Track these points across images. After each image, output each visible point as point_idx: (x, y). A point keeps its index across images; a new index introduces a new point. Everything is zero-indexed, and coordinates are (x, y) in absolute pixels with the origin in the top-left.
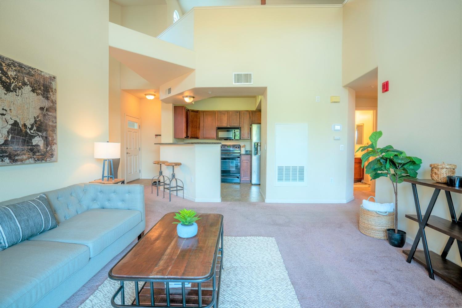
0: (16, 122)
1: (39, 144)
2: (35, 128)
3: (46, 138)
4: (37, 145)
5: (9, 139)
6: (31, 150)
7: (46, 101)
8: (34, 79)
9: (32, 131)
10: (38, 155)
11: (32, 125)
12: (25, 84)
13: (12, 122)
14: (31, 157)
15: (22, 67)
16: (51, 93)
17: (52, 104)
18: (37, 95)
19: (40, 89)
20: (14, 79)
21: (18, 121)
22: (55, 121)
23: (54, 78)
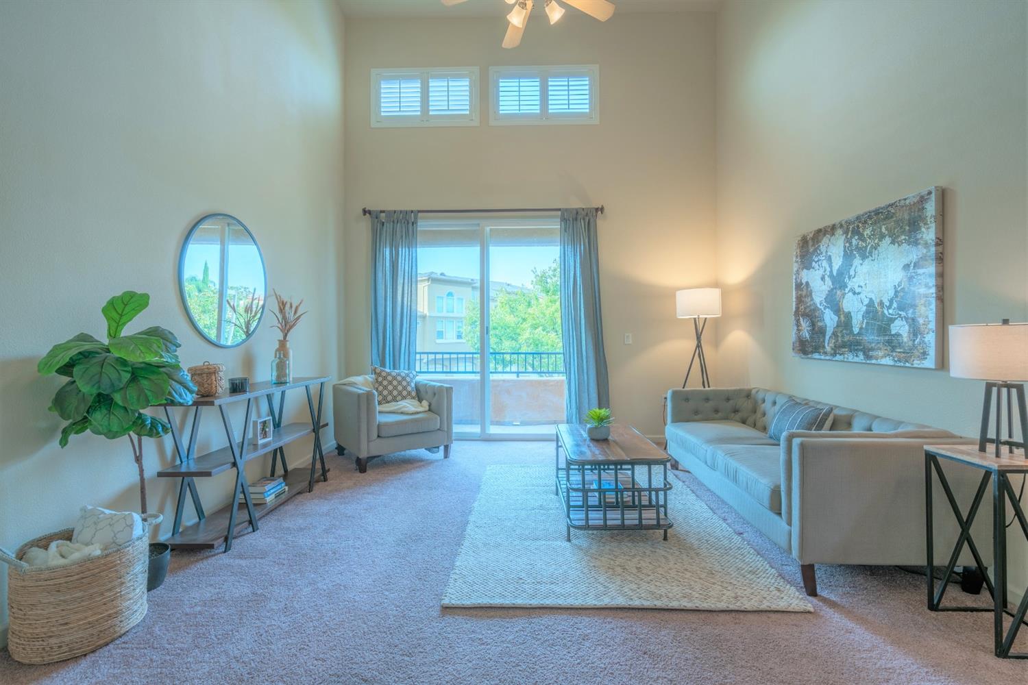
0: (871, 299)
1: (901, 332)
2: (895, 305)
3: (913, 320)
4: (898, 335)
5: (864, 326)
6: (889, 342)
7: (914, 249)
8: (895, 221)
9: (891, 311)
10: (899, 352)
11: (891, 301)
12: (882, 237)
13: (866, 302)
14: (888, 355)
15: (879, 213)
16: (923, 229)
17: (925, 251)
18: (899, 245)
19: (903, 233)
20: (870, 238)
21: (874, 299)
22: (931, 284)
23: (930, 193)
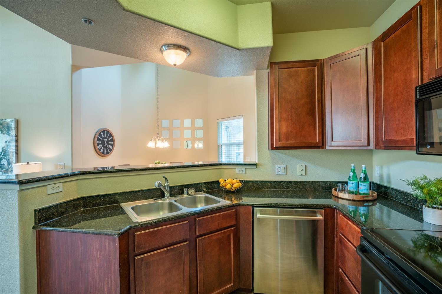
1: (5, 164)
2: (3, 154)
3: (9, 159)
4: (3, 164)
6: (1, 167)
7: (9, 136)
8: (2, 126)
9: (1, 156)
10: (4, 170)
11: (1, 153)
14: (1, 171)
16: (11, 131)
17: (12, 138)
18: (4, 134)
19: (5, 130)
22: (13, 149)
23: (13, 120)
